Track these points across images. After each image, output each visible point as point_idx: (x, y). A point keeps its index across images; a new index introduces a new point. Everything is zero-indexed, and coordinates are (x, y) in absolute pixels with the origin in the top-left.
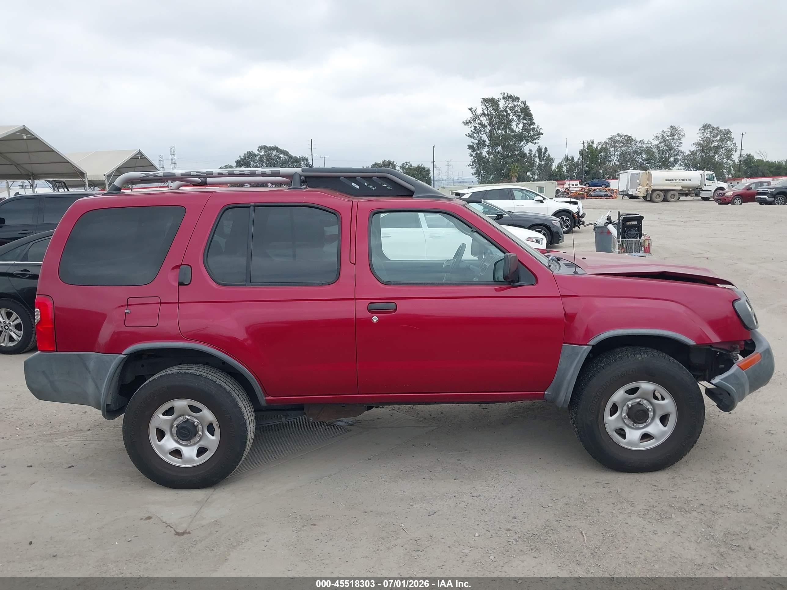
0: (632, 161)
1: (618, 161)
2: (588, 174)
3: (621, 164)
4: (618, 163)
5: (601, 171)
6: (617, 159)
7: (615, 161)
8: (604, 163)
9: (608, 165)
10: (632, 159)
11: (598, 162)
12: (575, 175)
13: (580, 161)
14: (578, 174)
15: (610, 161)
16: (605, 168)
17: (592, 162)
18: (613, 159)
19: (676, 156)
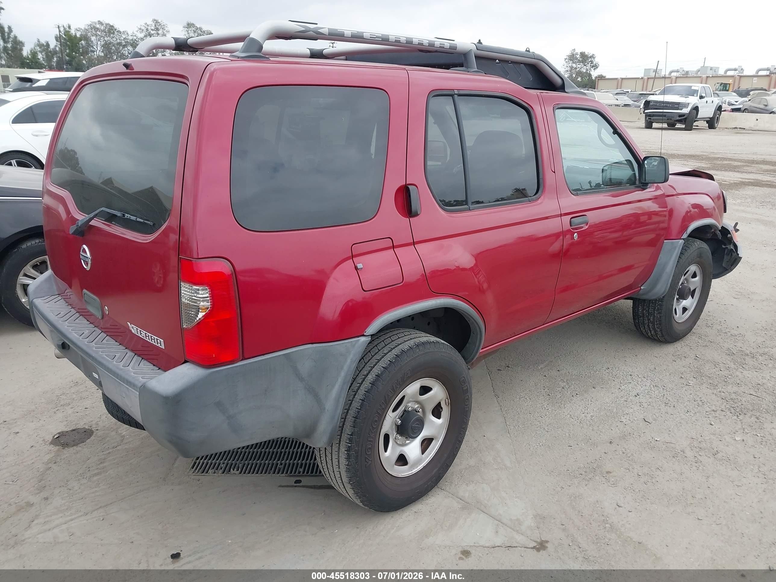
0: (118, 53)
1: (103, 52)
2: (71, 65)
3: (106, 55)
4: (102, 54)
5: (84, 62)
6: (101, 50)
7: (99, 52)
8: (87, 53)
9: (91, 56)
10: (118, 51)
11: (79, 51)
12: (55, 65)
13: (57, 49)
14: (58, 62)
15: (93, 52)
16: (89, 58)
17: (72, 50)
18: (96, 49)
19: (163, 52)
